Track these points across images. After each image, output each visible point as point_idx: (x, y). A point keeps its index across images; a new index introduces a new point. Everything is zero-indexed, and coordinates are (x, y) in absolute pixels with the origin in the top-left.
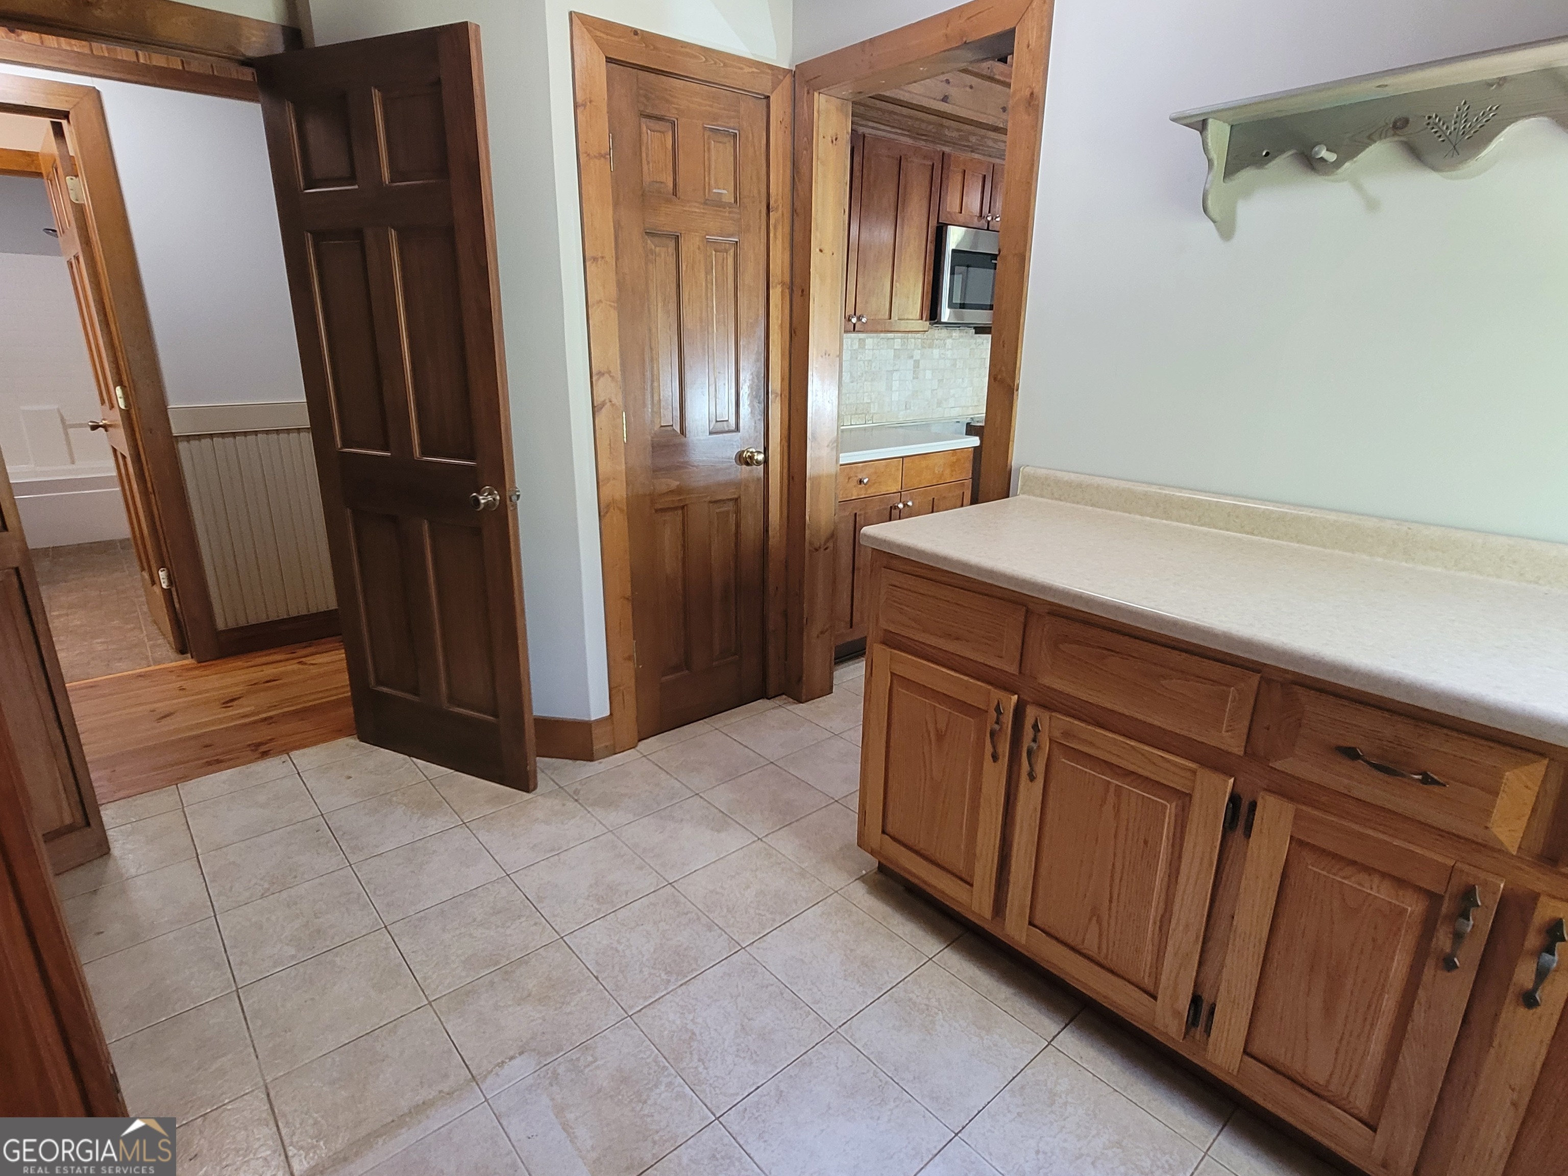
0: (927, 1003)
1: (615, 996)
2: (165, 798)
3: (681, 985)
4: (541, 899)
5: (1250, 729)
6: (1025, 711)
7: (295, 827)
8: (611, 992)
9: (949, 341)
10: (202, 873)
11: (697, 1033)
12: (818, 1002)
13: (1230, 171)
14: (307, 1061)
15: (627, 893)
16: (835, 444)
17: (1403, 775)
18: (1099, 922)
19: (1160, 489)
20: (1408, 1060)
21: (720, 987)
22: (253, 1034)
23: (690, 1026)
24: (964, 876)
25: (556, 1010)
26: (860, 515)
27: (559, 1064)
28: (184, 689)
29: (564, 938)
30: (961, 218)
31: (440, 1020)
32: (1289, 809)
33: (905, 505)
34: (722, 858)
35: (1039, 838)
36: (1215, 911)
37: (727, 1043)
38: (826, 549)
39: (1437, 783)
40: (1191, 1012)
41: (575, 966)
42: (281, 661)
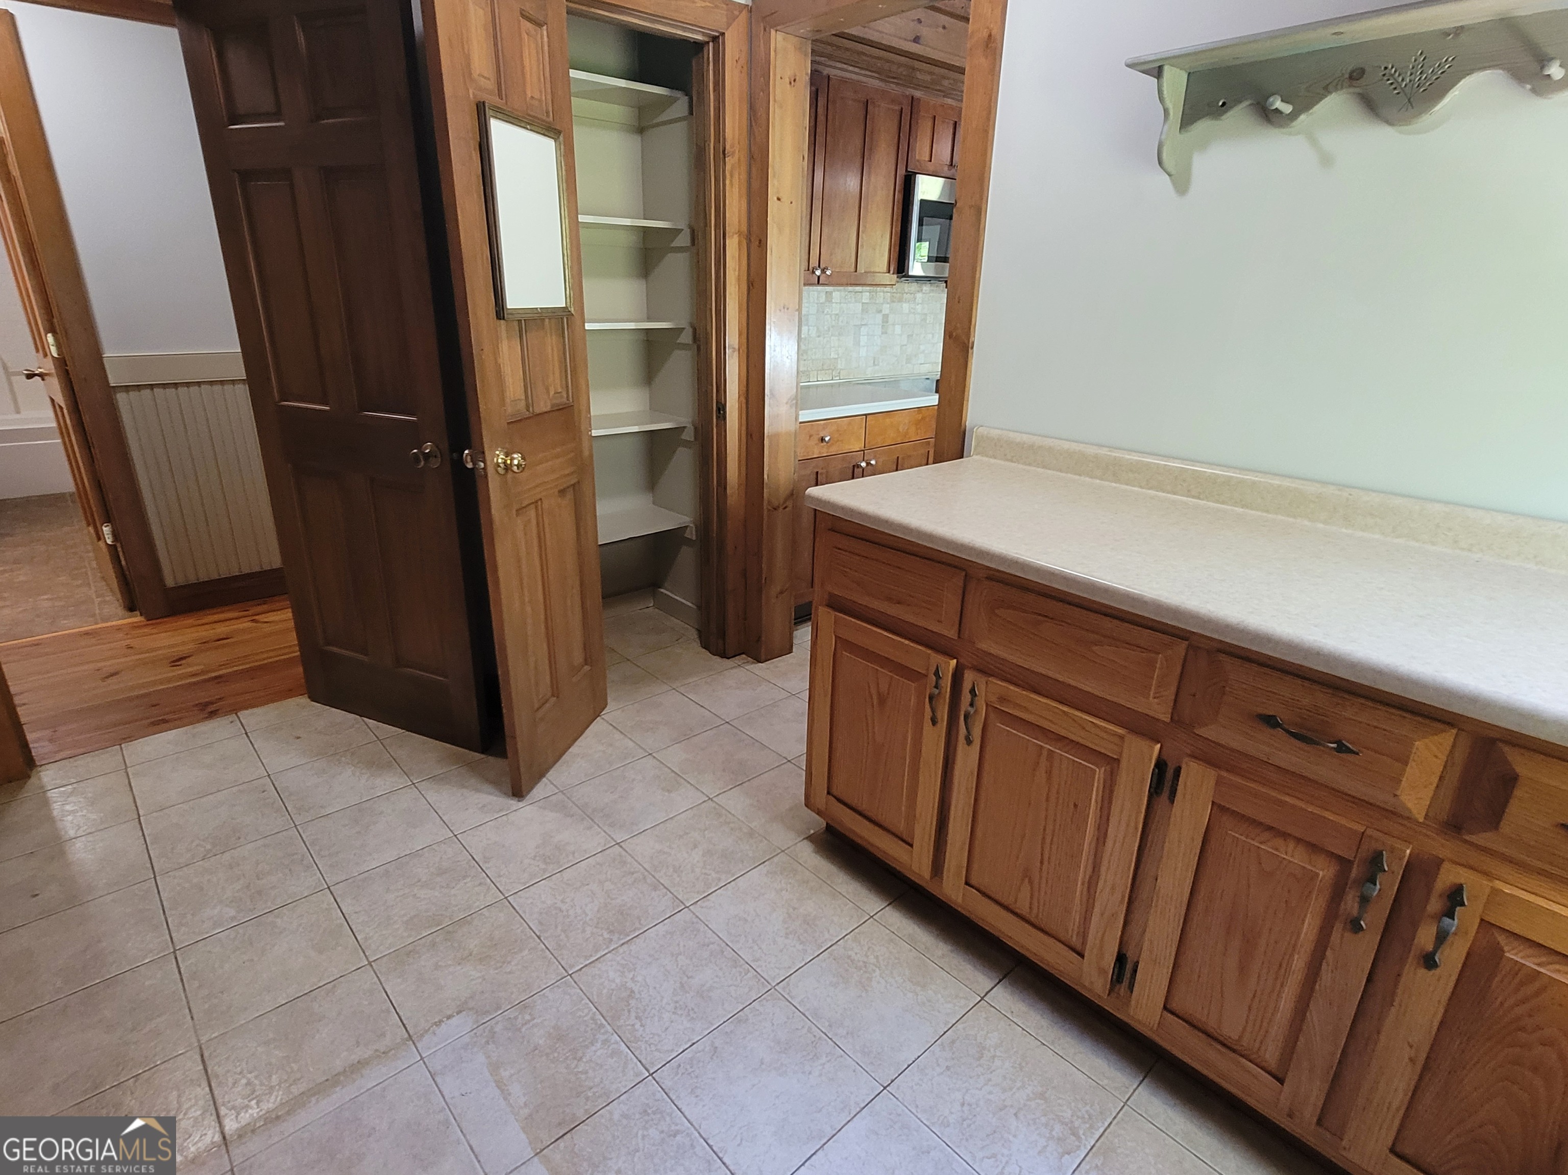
0: (865, 960)
1: (556, 955)
2: (107, 759)
3: (623, 944)
4: (487, 860)
5: (1177, 695)
6: (963, 674)
7: (241, 787)
8: (552, 951)
9: (919, 295)
10: (143, 835)
11: (636, 991)
12: (758, 960)
13: (1187, 121)
14: (243, 1022)
15: (574, 853)
16: (794, 402)
17: (1318, 744)
18: (1031, 882)
19: (1110, 451)
20: (1314, 1015)
21: (662, 946)
22: (189, 995)
23: (630, 984)
24: (904, 837)
25: (496, 969)
26: (822, 474)
27: (497, 1023)
28: (131, 648)
29: (509, 898)
30: (931, 167)
31: (379, 980)
32: (1212, 774)
33: (868, 464)
34: (671, 818)
35: (976, 800)
36: (1140, 871)
37: (665, 1001)
38: (785, 508)
39: (1354, 752)
40: (1116, 970)
41: (518, 926)
42: (232, 619)
